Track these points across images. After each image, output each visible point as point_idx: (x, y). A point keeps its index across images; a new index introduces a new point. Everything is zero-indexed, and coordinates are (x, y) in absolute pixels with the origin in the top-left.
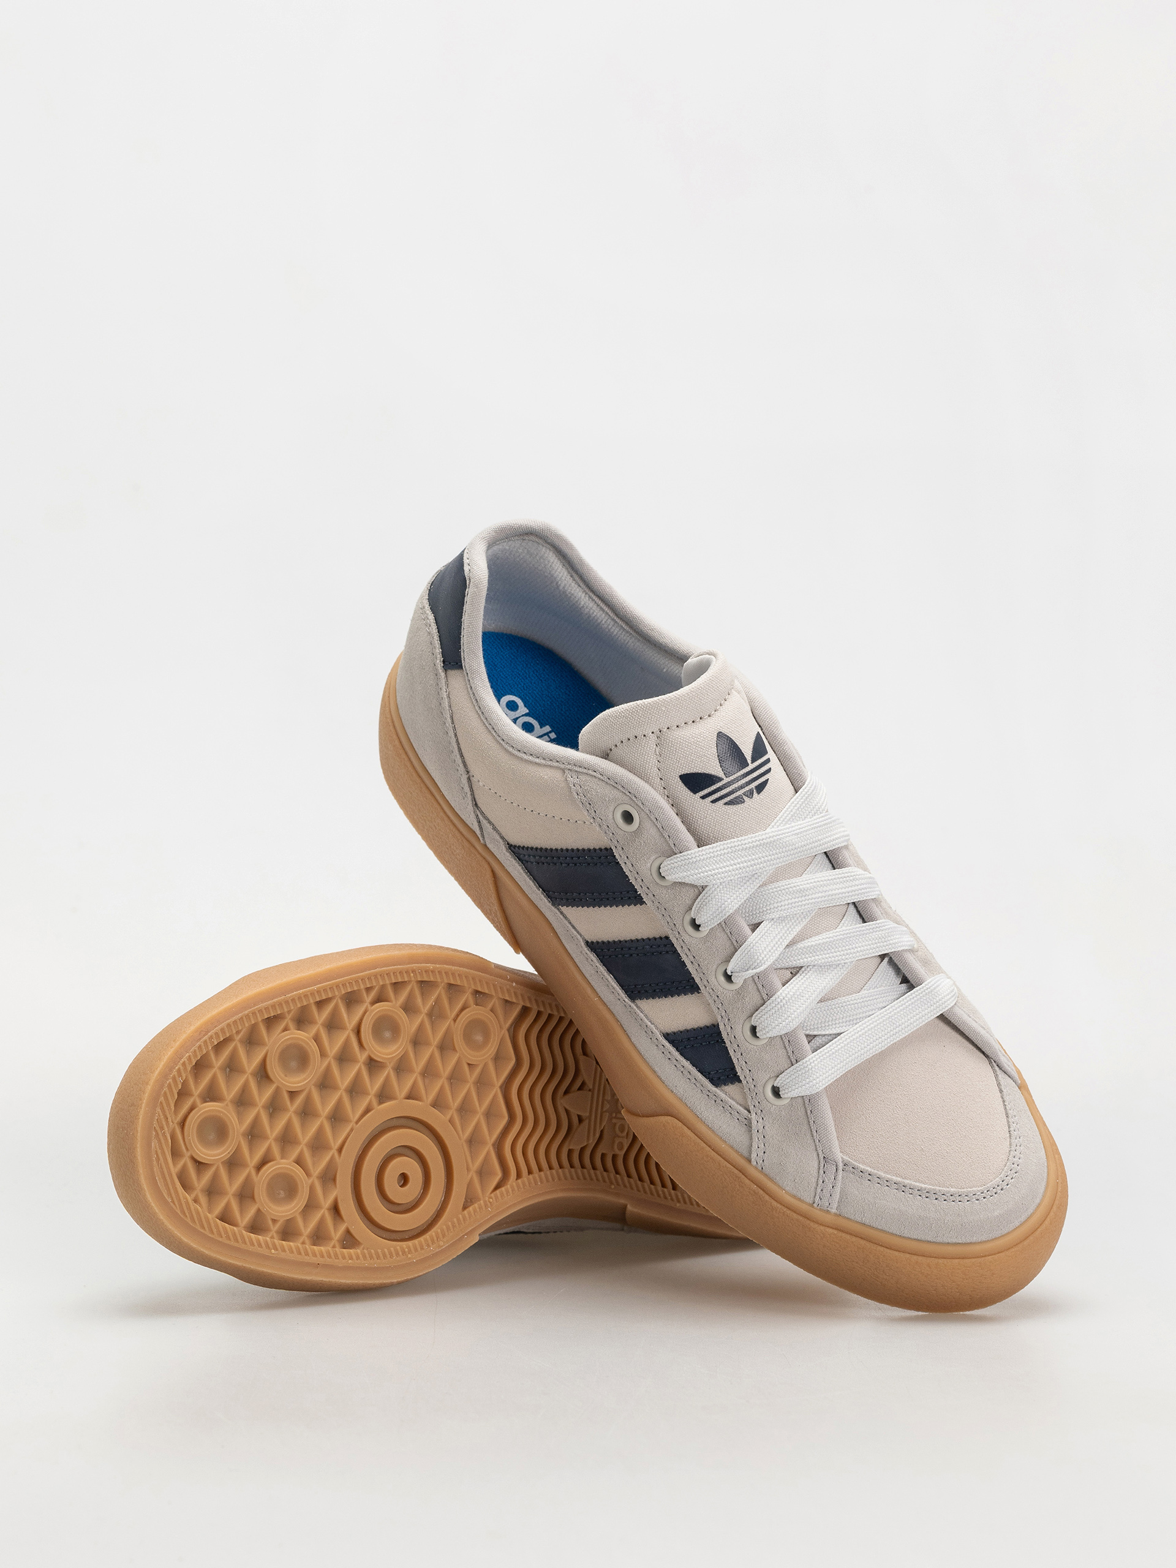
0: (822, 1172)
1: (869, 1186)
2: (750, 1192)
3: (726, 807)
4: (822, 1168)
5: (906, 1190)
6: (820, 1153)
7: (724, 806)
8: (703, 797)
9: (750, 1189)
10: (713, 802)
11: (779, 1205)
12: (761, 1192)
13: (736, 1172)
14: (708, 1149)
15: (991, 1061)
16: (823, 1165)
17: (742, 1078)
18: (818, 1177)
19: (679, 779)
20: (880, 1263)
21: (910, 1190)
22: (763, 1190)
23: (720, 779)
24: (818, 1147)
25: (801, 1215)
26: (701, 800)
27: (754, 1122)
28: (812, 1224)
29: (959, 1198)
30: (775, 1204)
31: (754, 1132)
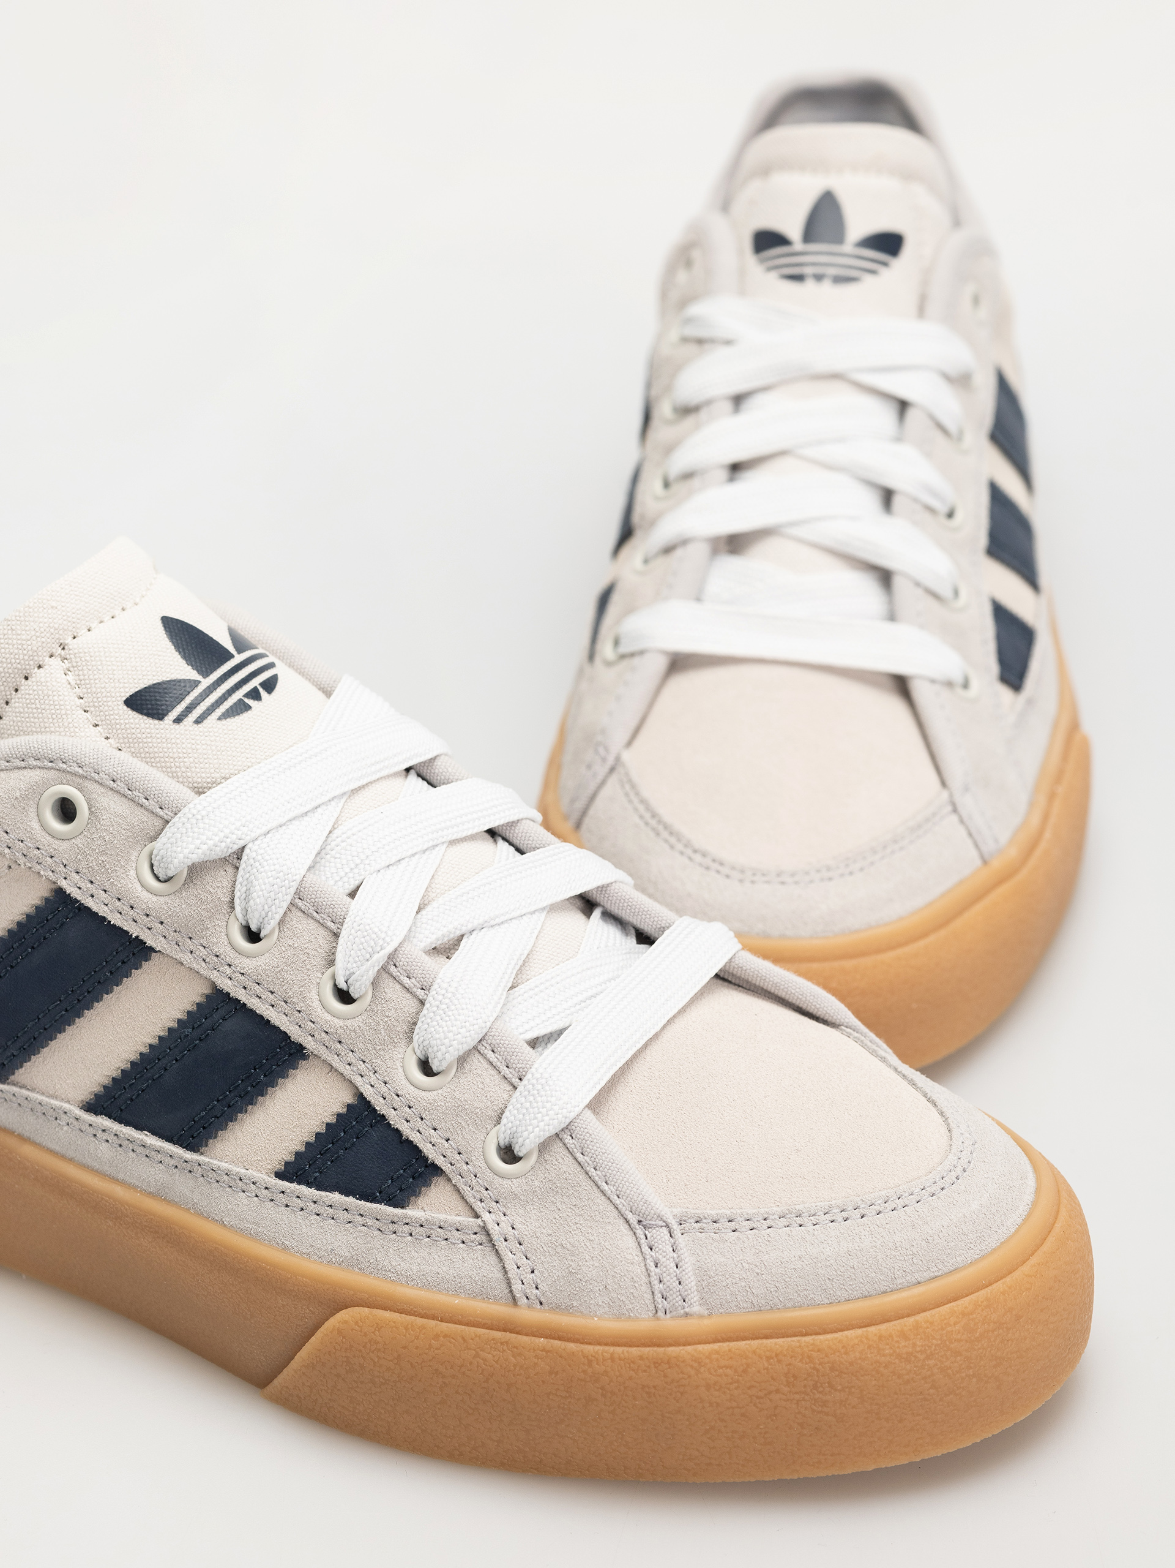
0: (646, 1249)
1: (739, 1239)
2: (536, 1356)
3: (224, 722)
4: (643, 1241)
5: (804, 1220)
6: (630, 1216)
7: (219, 722)
8: (178, 720)
9: (534, 1350)
10: (198, 722)
11: (597, 1348)
12: (557, 1343)
13: (498, 1334)
14: (432, 1323)
15: (841, 1030)
16: (643, 1237)
17: (440, 1161)
18: (645, 1259)
19: (125, 707)
20: (818, 1371)
21: (812, 1218)
22: (560, 1339)
23: (196, 683)
24: (620, 1206)
25: (645, 1345)
26: (176, 726)
27: (494, 1230)
28: (672, 1350)
29: (900, 1203)
30: (589, 1349)
31: (502, 1246)
